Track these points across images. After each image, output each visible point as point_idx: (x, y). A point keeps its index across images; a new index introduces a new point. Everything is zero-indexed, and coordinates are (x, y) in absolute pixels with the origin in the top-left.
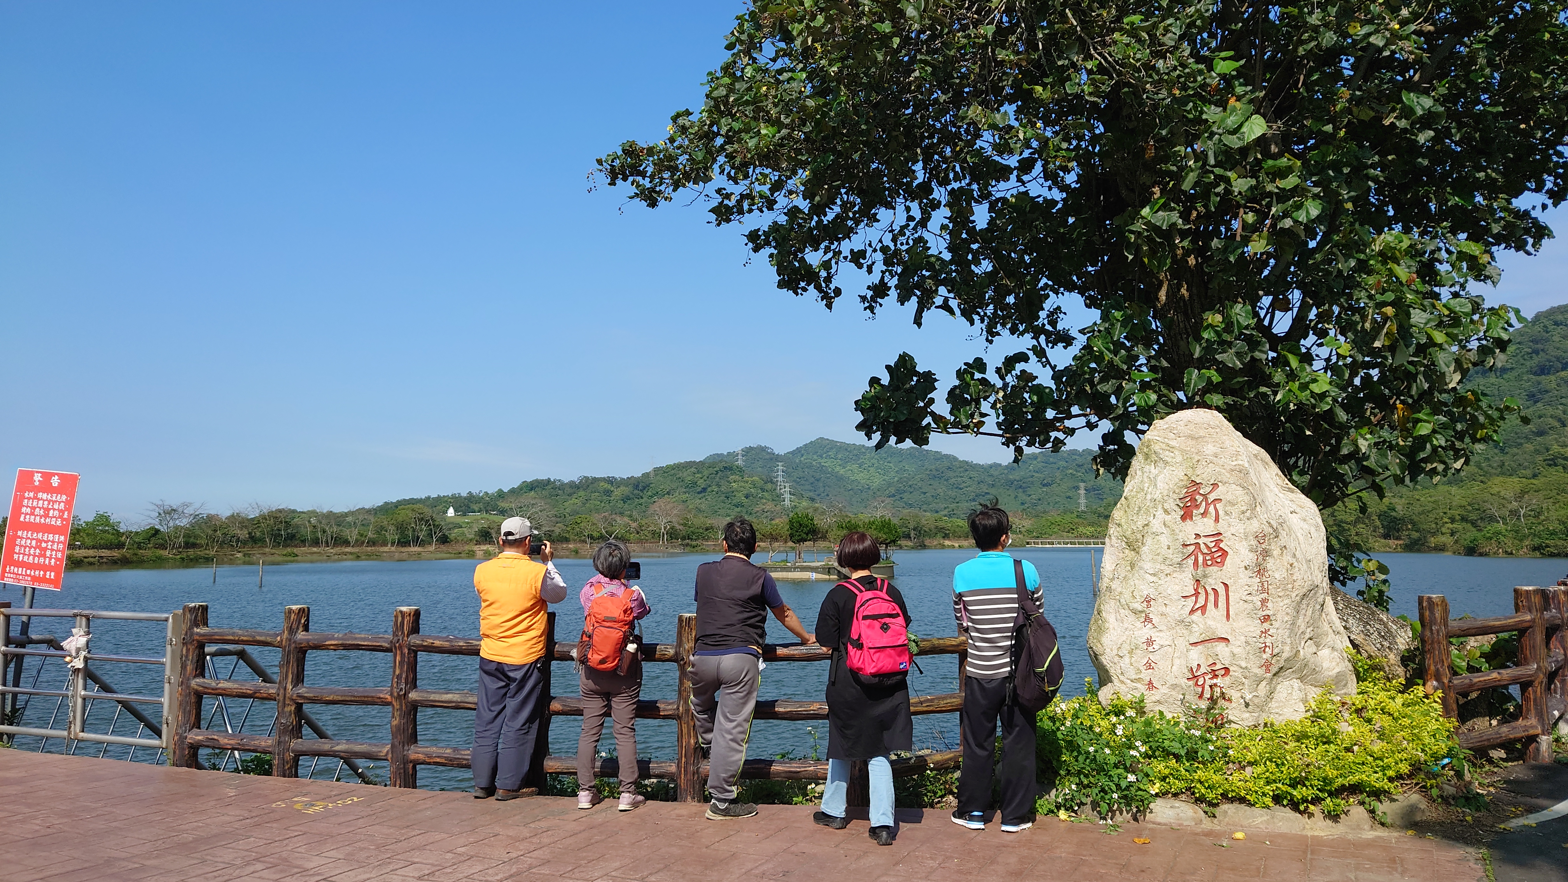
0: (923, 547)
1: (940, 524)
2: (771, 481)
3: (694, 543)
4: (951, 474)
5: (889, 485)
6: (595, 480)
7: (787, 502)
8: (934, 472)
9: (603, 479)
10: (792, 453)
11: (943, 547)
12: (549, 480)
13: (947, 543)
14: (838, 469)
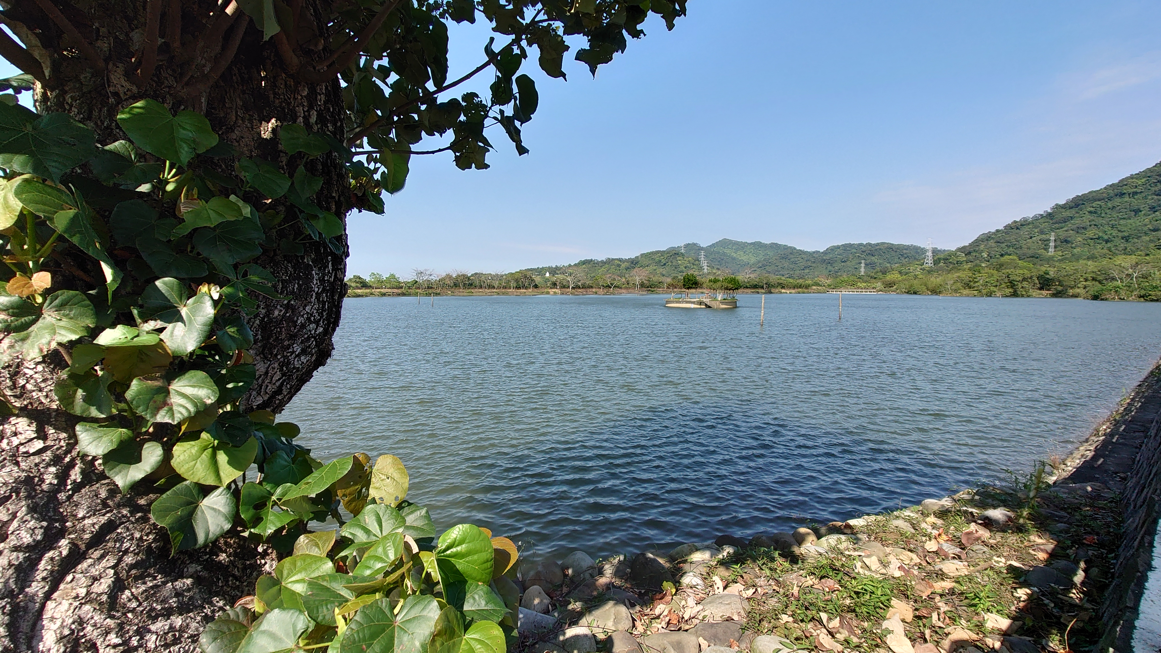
0: (771, 293)
1: (781, 281)
2: (698, 260)
3: (653, 289)
4: (792, 256)
5: (759, 262)
6: (613, 259)
7: (705, 271)
8: (783, 256)
9: (617, 259)
10: (710, 246)
11: (781, 293)
12: (592, 260)
13: (783, 291)
14: (733, 254)
